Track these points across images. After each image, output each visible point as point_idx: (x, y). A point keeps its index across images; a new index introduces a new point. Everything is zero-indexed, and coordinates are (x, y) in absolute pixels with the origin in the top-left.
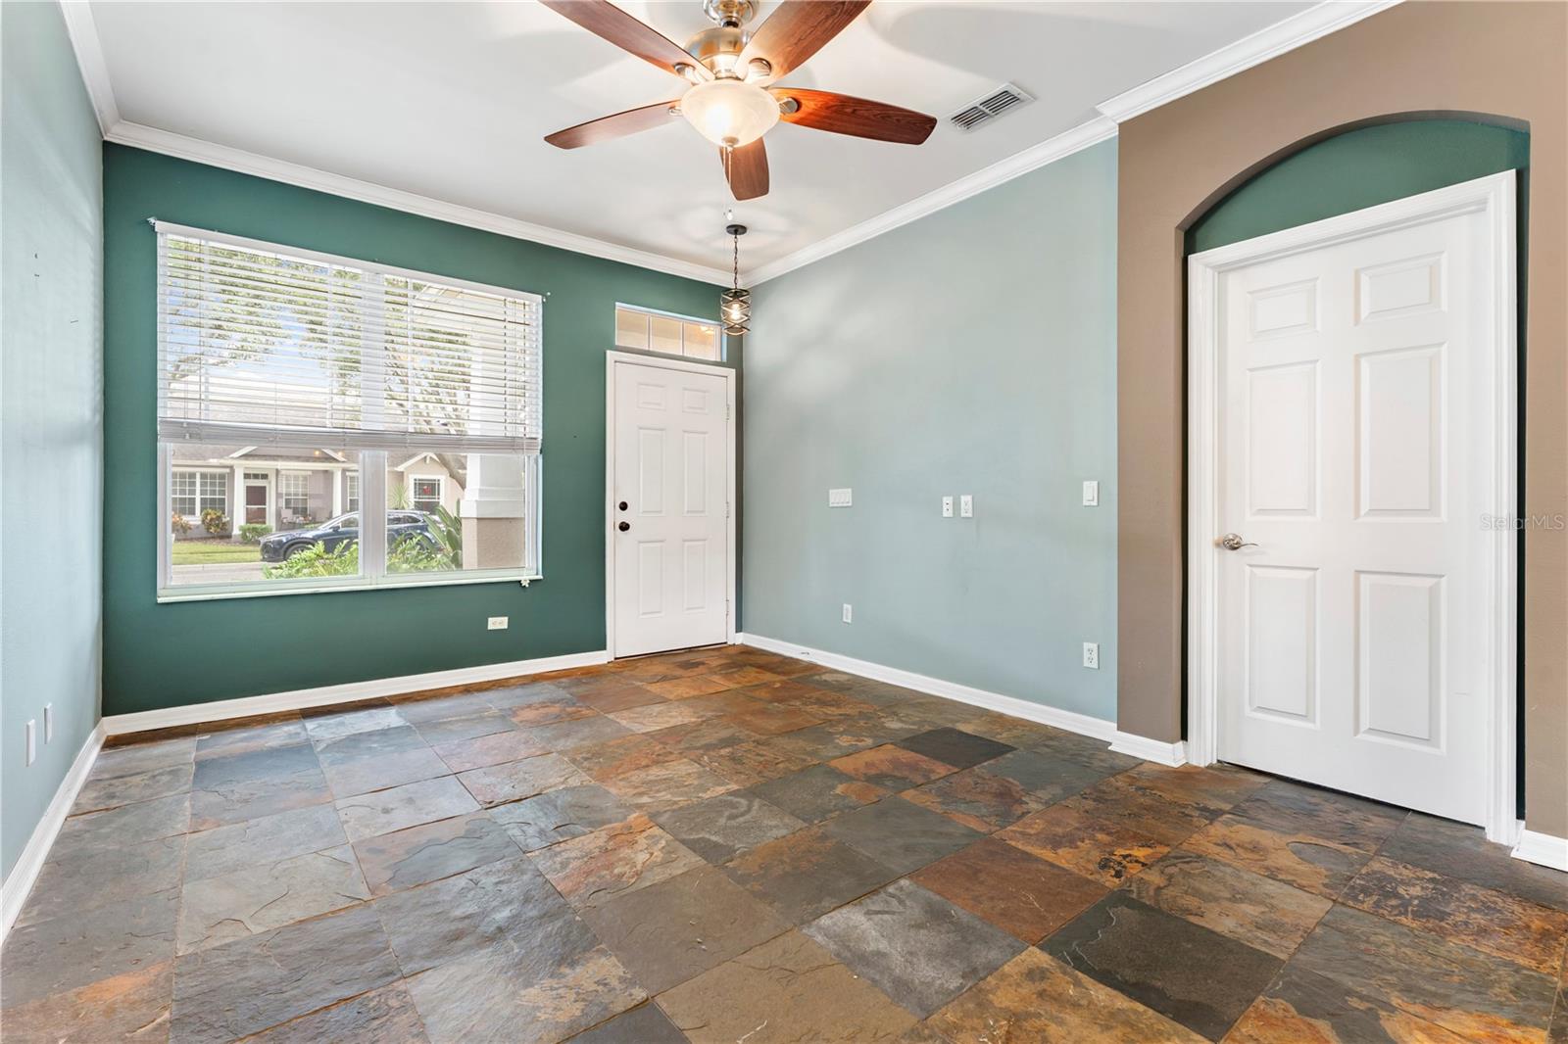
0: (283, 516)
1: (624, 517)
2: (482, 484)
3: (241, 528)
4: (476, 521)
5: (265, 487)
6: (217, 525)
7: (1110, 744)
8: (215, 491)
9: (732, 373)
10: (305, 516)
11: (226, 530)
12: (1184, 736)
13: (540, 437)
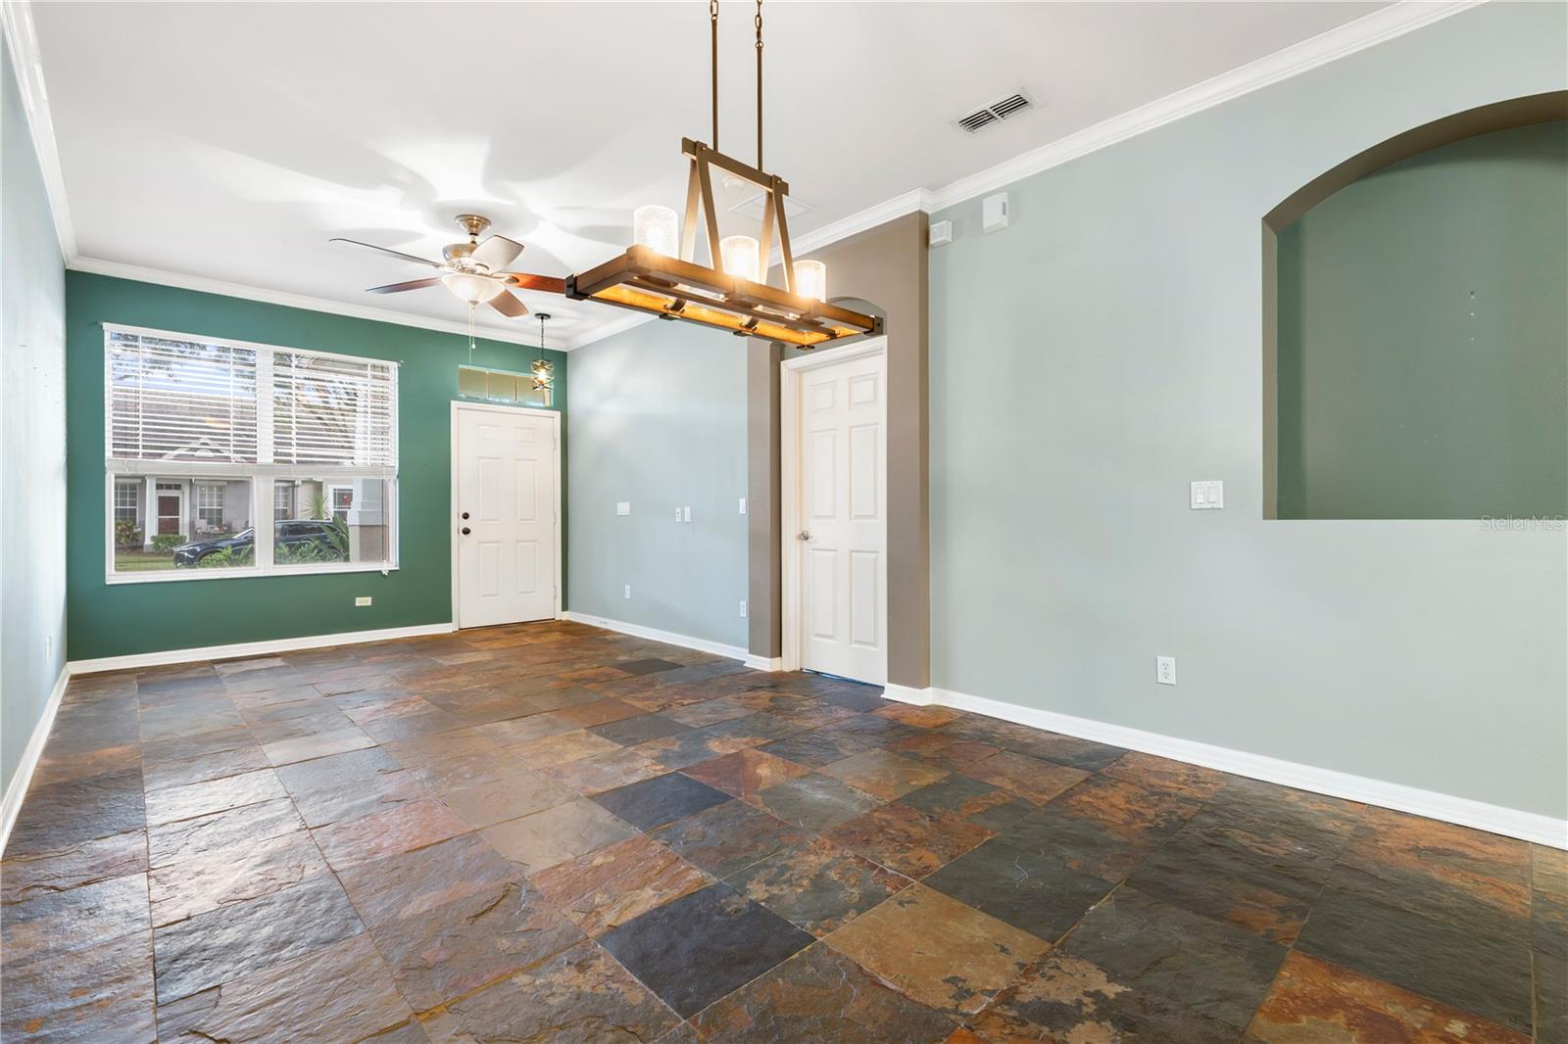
0: (197, 526)
1: (466, 524)
2: (364, 497)
3: (153, 538)
4: (358, 528)
5: (178, 498)
6: (128, 537)
7: (744, 662)
8: (126, 502)
9: (558, 414)
10: (220, 526)
11: (137, 540)
12: (781, 655)
13: (397, 465)
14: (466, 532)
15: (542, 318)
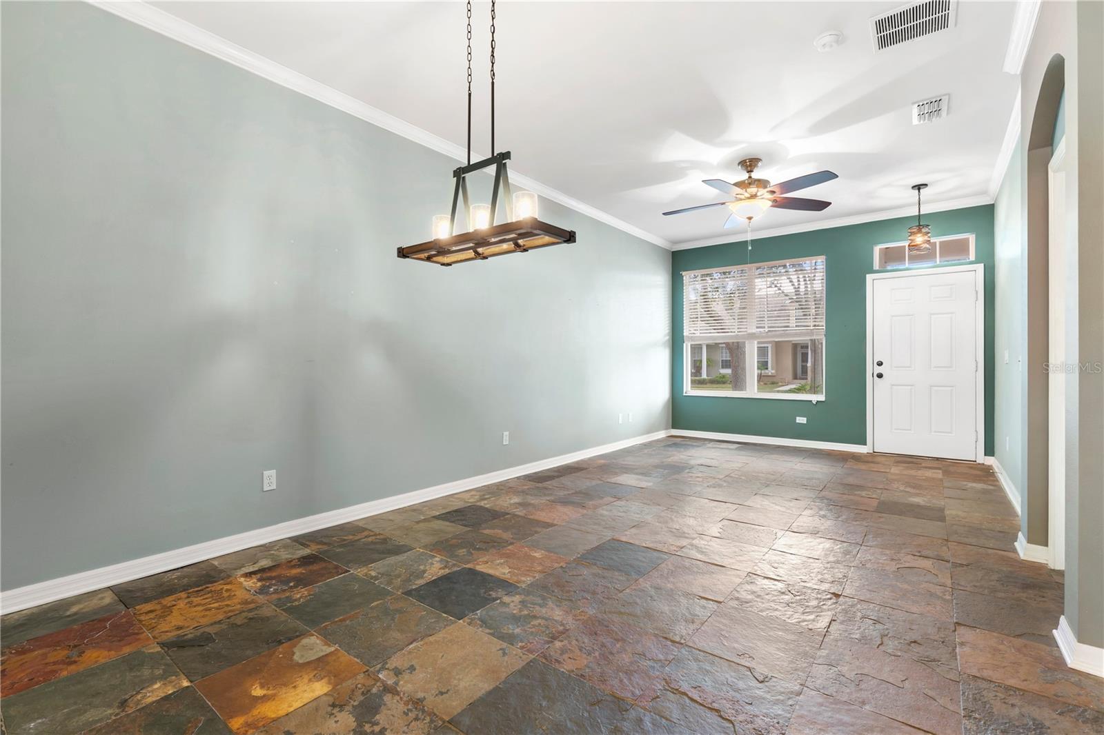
1: (878, 370)
9: (980, 268)
14: (880, 376)
15: (919, 189)
